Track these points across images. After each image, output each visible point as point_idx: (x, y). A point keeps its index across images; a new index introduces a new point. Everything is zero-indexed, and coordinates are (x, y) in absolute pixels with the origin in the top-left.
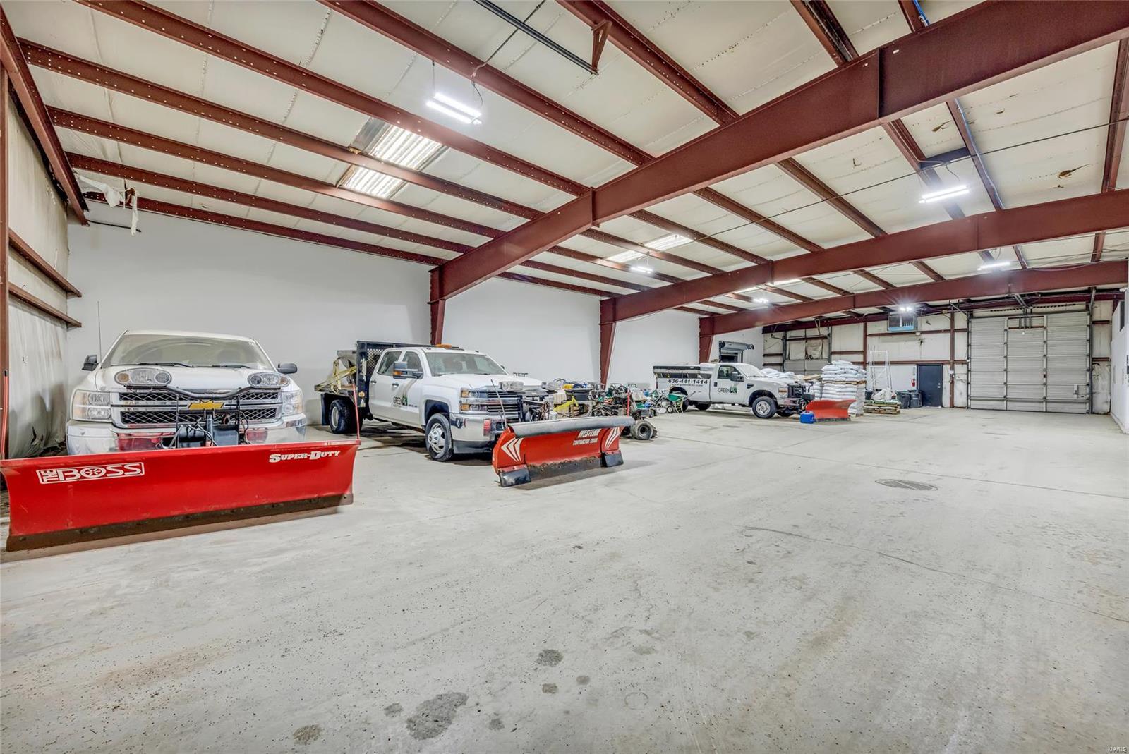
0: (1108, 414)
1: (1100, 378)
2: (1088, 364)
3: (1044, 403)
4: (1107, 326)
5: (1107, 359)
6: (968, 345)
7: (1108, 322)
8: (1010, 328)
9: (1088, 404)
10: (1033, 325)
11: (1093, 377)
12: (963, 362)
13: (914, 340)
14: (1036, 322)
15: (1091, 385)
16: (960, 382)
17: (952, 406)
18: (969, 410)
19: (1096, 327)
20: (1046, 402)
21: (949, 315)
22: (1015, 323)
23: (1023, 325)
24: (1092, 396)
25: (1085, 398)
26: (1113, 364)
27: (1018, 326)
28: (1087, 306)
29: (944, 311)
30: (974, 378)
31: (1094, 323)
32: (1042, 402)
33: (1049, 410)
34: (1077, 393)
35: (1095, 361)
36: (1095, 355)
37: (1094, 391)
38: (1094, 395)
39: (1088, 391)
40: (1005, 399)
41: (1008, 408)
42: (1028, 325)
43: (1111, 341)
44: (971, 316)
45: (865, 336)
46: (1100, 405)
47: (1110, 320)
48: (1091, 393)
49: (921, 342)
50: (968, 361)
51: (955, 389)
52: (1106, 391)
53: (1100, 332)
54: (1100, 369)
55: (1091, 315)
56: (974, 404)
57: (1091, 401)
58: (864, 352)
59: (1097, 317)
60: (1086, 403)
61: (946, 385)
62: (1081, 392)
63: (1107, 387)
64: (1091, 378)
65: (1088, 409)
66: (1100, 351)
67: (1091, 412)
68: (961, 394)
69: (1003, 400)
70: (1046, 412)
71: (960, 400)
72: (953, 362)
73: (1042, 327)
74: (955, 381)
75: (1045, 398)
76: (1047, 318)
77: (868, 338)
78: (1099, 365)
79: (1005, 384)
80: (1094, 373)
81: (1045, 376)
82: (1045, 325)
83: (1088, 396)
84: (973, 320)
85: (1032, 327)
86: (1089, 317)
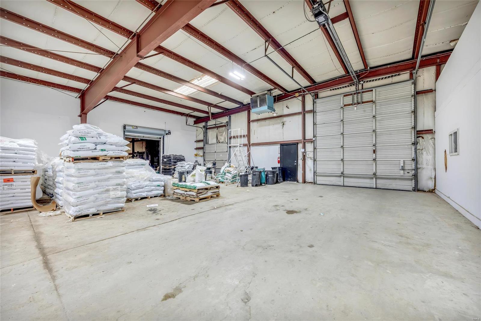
0: (432, 191)
1: (424, 153)
2: (413, 136)
3: (374, 179)
4: (430, 95)
5: (430, 132)
6: (314, 125)
7: (431, 91)
8: (345, 106)
9: (413, 181)
10: (364, 100)
11: (418, 151)
12: (311, 141)
13: (279, 123)
14: (366, 97)
15: (415, 160)
16: (309, 159)
17: (304, 182)
18: (316, 185)
19: (420, 98)
20: (376, 178)
21: (300, 98)
22: (348, 100)
23: (355, 102)
24: (417, 171)
25: (411, 174)
26: (436, 136)
27: (351, 103)
28: (411, 74)
29: (297, 94)
30: (320, 155)
31: (418, 93)
32: (372, 178)
33: (379, 186)
34: (403, 169)
35: (419, 134)
36: (419, 128)
37: (418, 166)
38: (419, 171)
39: (413, 167)
40: (343, 175)
41: (345, 184)
42: (360, 101)
43: (435, 111)
44: (316, 96)
45: (249, 122)
46: (426, 182)
47: (433, 89)
48: (416, 169)
49: (283, 124)
50: (314, 139)
51: (306, 165)
52: (431, 167)
53: (425, 102)
54: (425, 142)
55: (415, 84)
56: (320, 180)
57: (416, 177)
58: (249, 136)
59: (420, 88)
60: (412, 180)
61: (300, 162)
62: (407, 167)
63: (431, 162)
64: (416, 152)
65: (414, 186)
66: (424, 123)
67: (416, 189)
68: (311, 170)
69: (340, 176)
70: (376, 188)
71: (309, 177)
72: (305, 141)
73: (372, 101)
74: (306, 158)
75: (375, 174)
76: (376, 91)
77: (251, 124)
78: (423, 138)
79: (342, 160)
80: (418, 147)
81: (374, 151)
82: (374, 99)
83: (413, 172)
84: (318, 101)
85: (363, 103)
86: (413, 86)
